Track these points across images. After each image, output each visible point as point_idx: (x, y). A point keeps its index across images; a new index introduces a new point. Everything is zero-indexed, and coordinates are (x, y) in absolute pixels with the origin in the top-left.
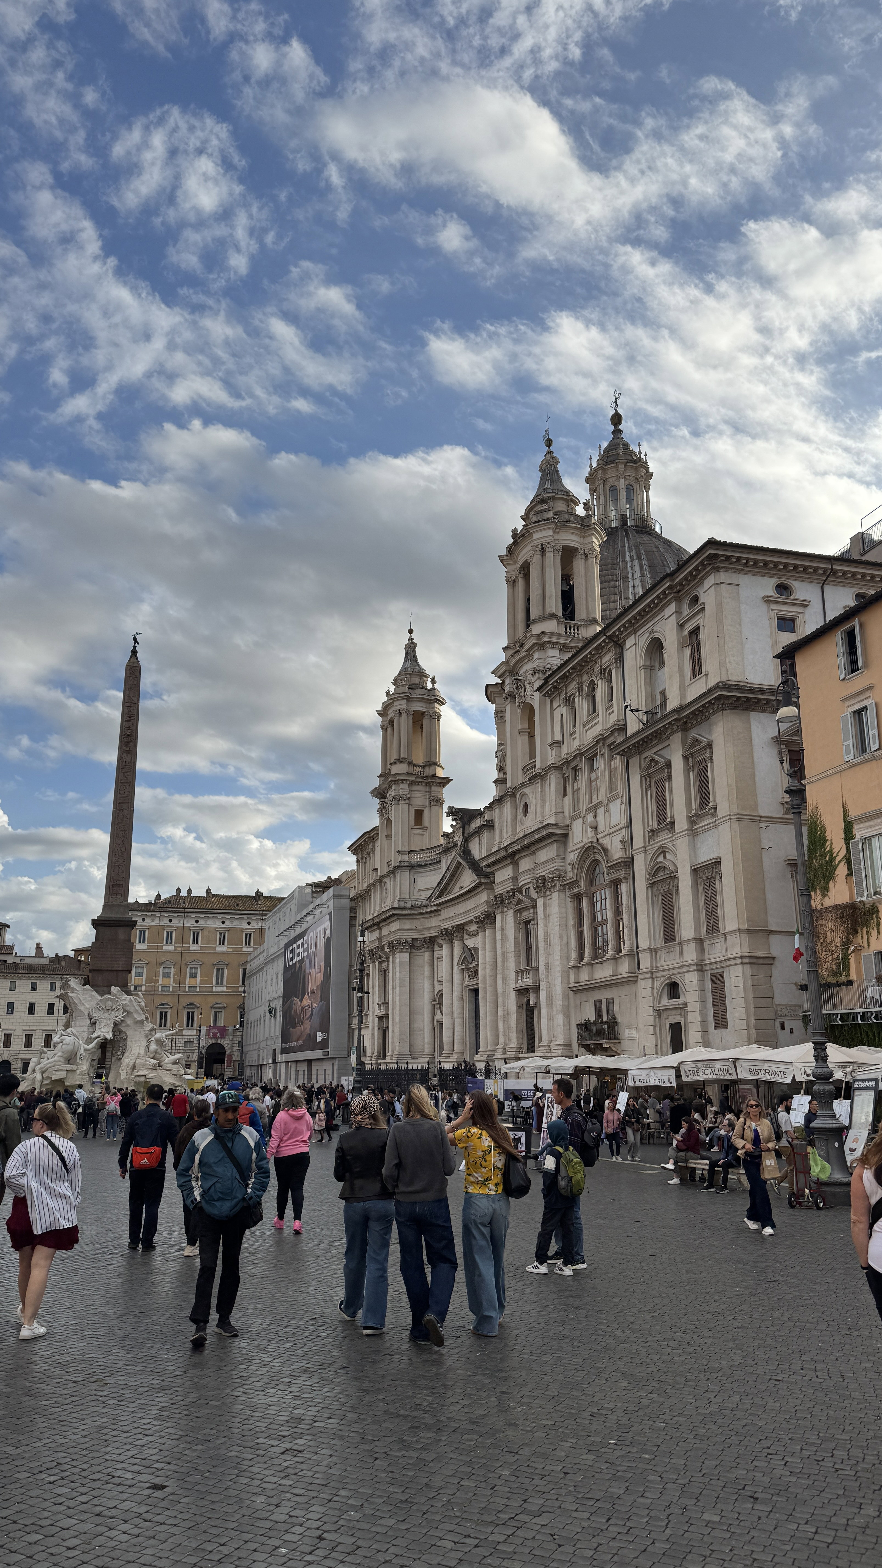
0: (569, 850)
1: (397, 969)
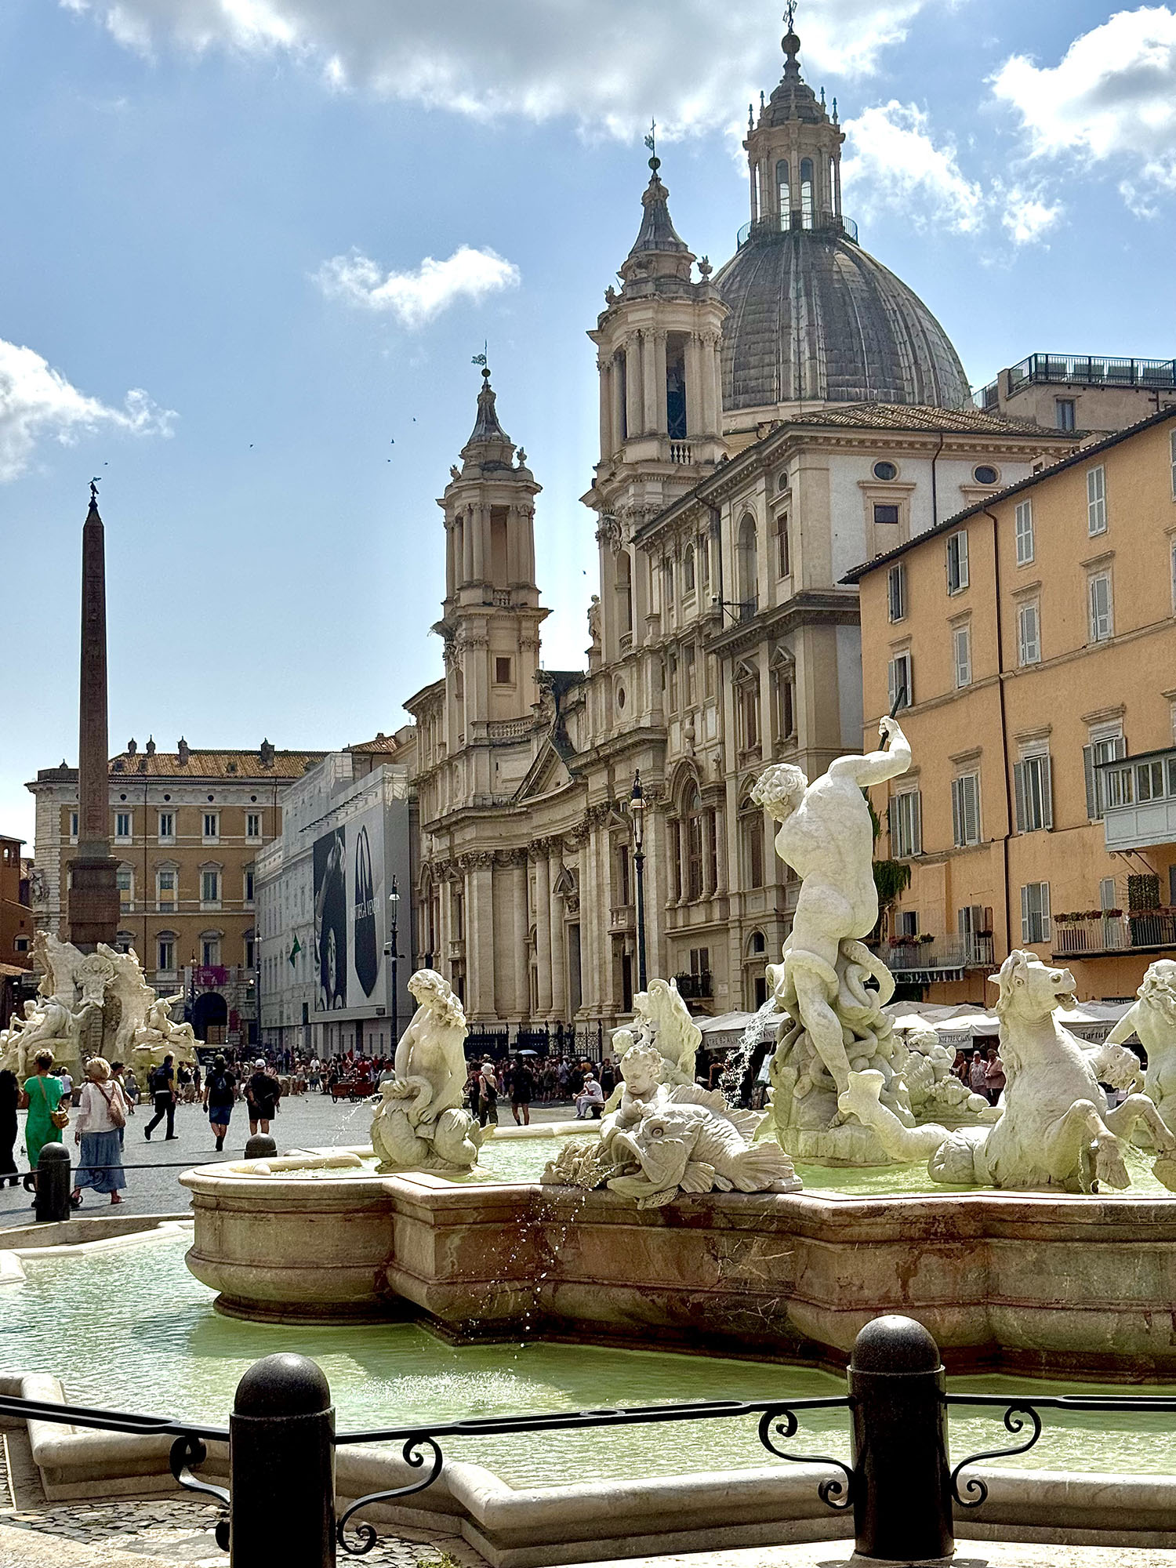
0: (667, 761)
1: (475, 894)
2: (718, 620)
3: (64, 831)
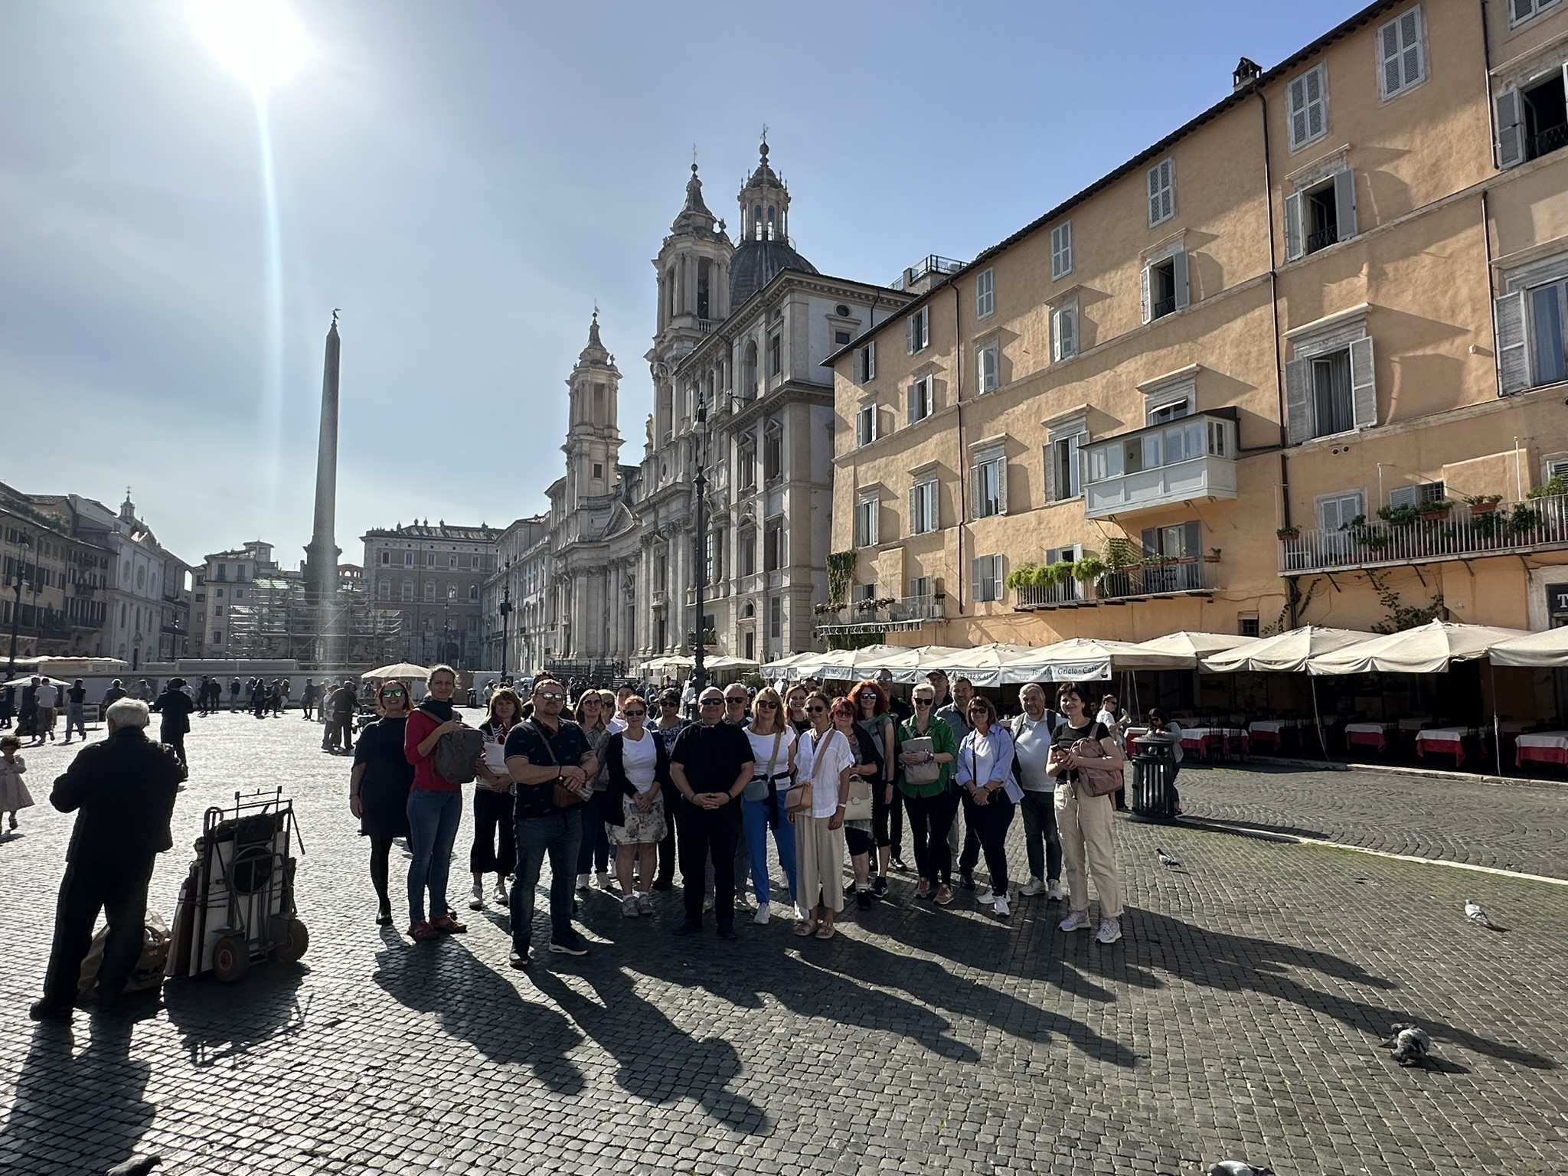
1: (578, 589)
2: (729, 411)
3: (378, 560)
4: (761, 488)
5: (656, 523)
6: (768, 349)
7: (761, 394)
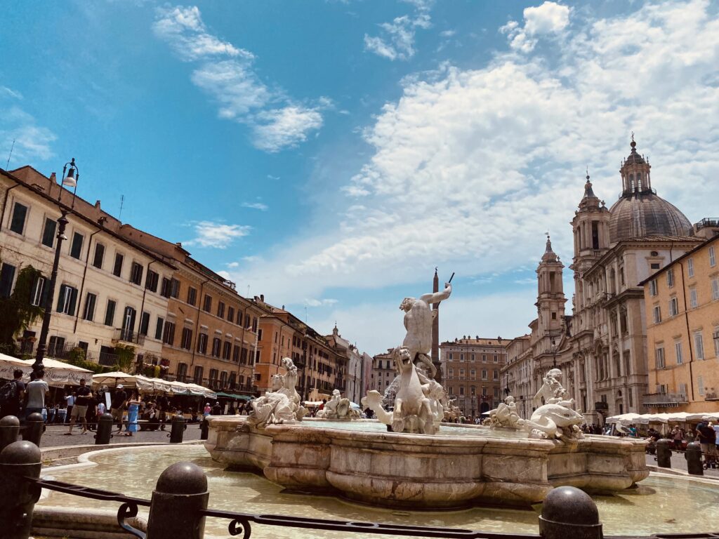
0: (593, 340)
2: (606, 299)
3: (447, 358)
4: (620, 337)
5: (579, 348)
6: (619, 274)
7: (617, 293)
